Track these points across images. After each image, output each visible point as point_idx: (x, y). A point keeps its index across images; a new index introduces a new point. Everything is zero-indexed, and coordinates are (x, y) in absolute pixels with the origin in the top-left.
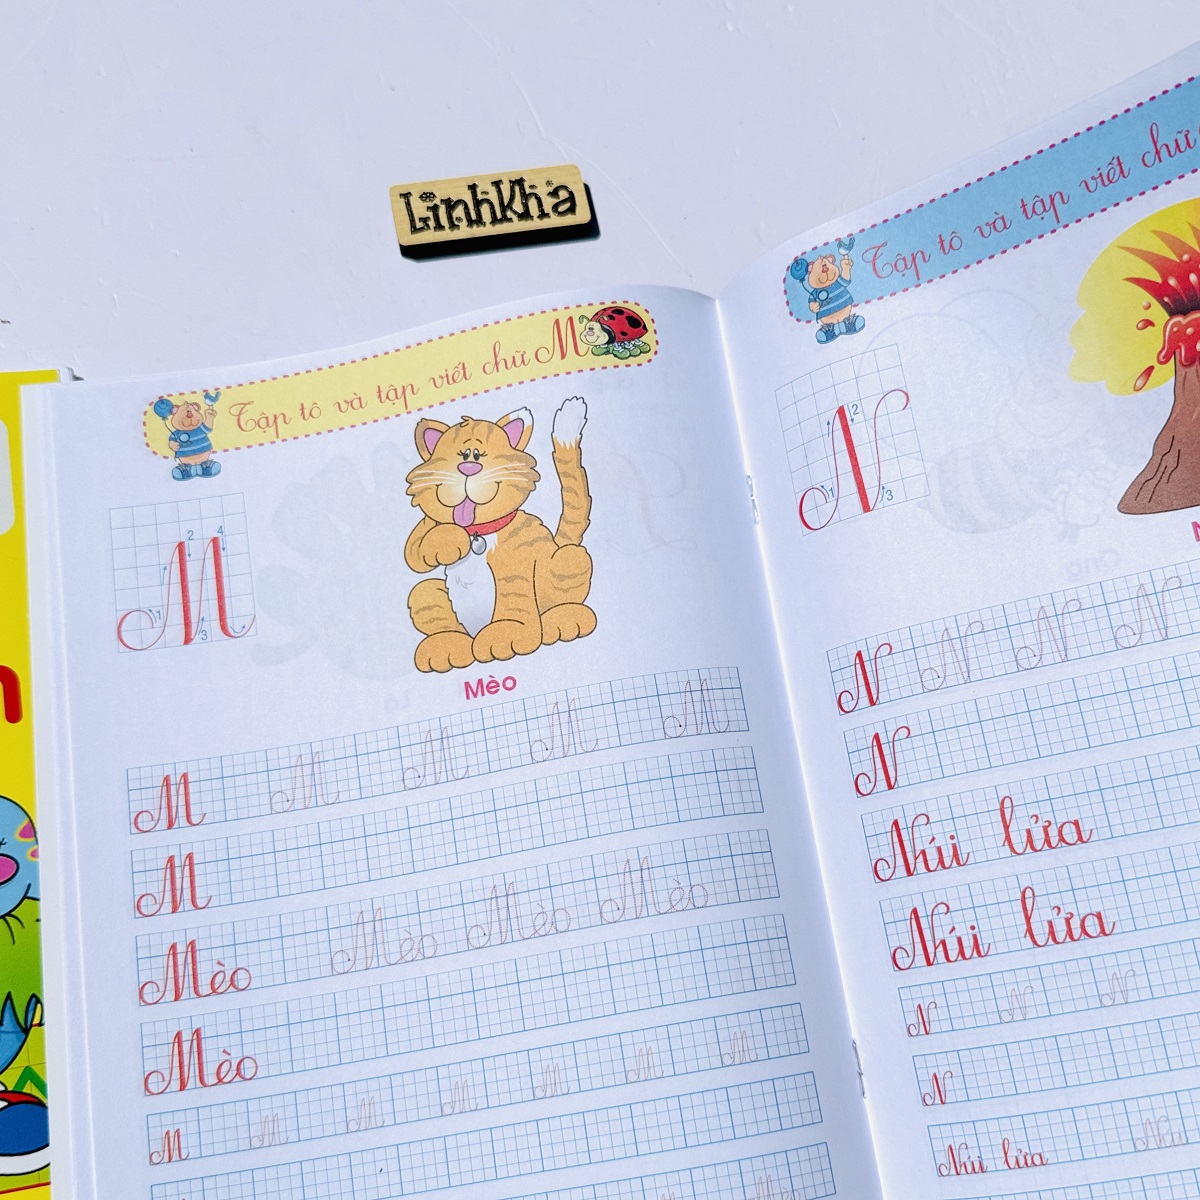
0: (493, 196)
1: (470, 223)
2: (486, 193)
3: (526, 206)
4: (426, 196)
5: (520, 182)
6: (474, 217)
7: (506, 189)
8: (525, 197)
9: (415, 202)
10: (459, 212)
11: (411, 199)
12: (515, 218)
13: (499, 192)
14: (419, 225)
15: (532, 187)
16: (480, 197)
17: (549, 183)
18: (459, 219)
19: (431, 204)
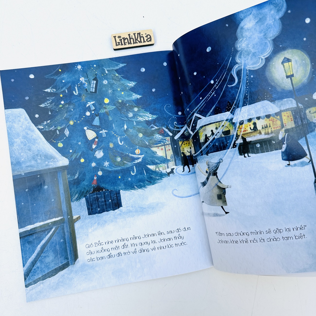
0: (134, 37)
1: (129, 43)
2: (132, 36)
3: (140, 39)
4: (119, 37)
5: (139, 34)
6: (129, 42)
7: (136, 35)
8: (140, 37)
9: (117, 38)
10: (126, 41)
11: (116, 37)
12: (138, 42)
13: (135, 36)
14: (118, 44)
15: (142, 35)
16: (131, 37)
17: (146, 34)
18: (126, 43)
19: (120, 39)
